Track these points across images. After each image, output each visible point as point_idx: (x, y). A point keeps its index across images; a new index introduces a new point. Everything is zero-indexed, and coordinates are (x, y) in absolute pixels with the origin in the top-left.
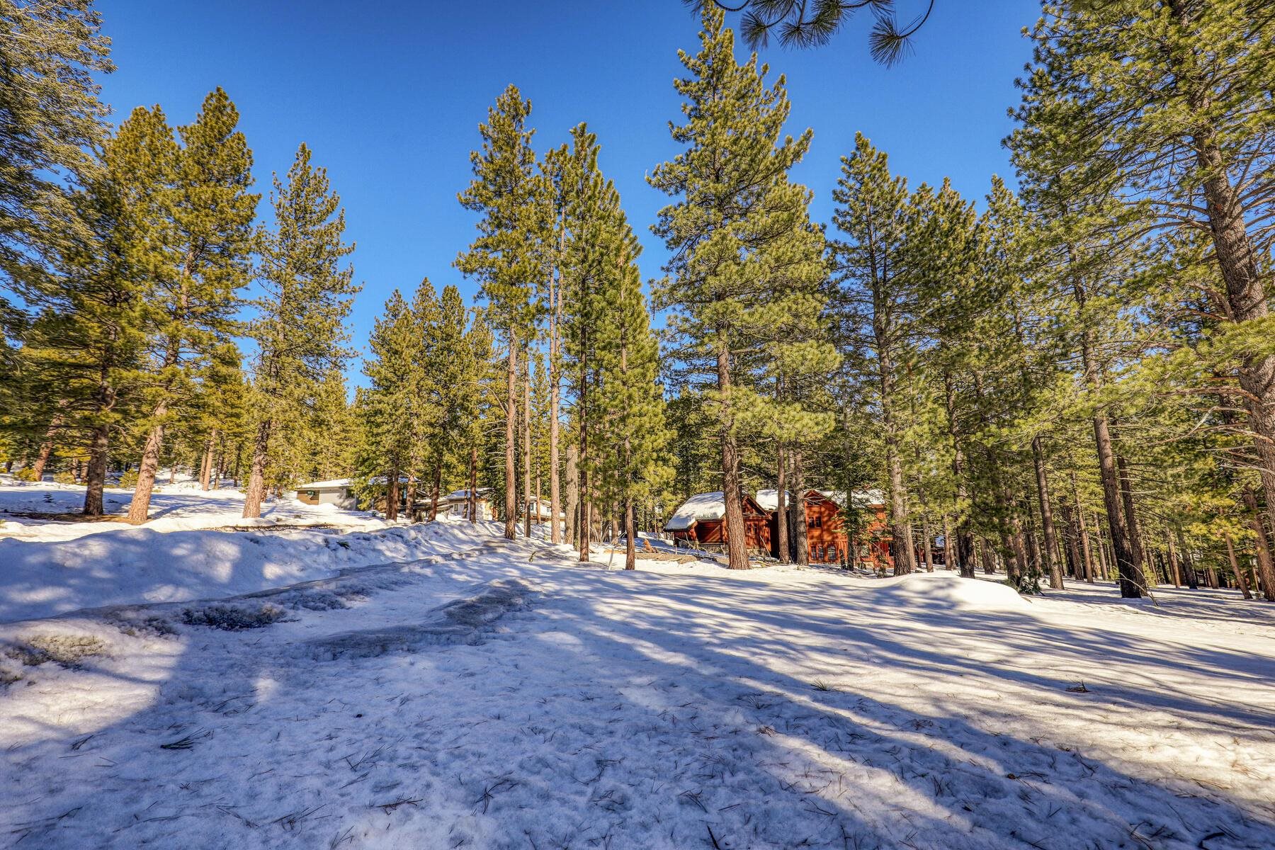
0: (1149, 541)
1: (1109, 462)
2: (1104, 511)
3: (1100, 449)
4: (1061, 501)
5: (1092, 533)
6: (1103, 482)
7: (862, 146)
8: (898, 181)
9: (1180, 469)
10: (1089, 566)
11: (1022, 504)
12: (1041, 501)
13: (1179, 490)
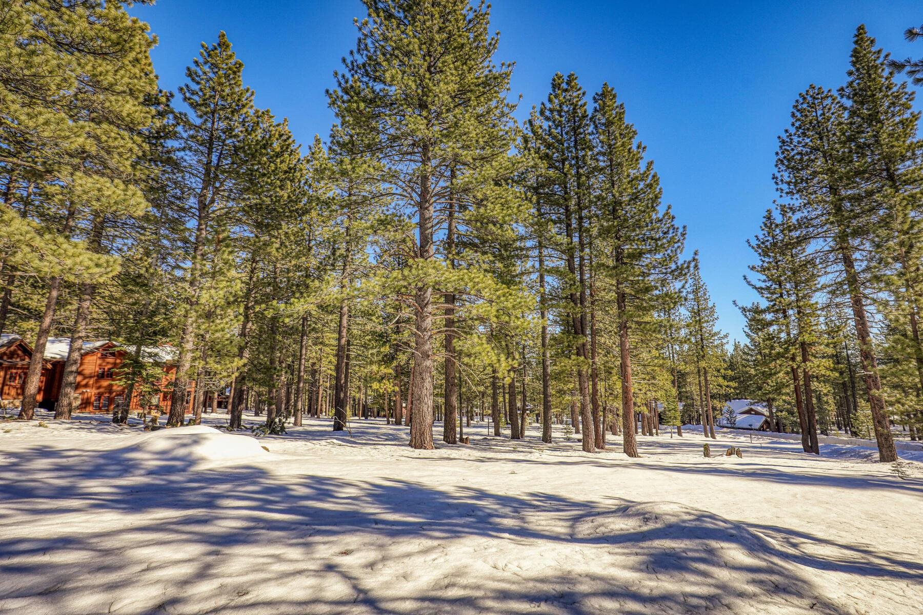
0: (353, 392)
1: (343, 341)
2: (334, 374)
3: (340, 332)
4: (312, 366)
5: (325, 385)
6: (337, 355)
7: (223, 45)
8: (247, 91)
9: (375, 351)
10: (319, 408)
11: (289, 366)
12: (300, 364)
13: (371, 363)
